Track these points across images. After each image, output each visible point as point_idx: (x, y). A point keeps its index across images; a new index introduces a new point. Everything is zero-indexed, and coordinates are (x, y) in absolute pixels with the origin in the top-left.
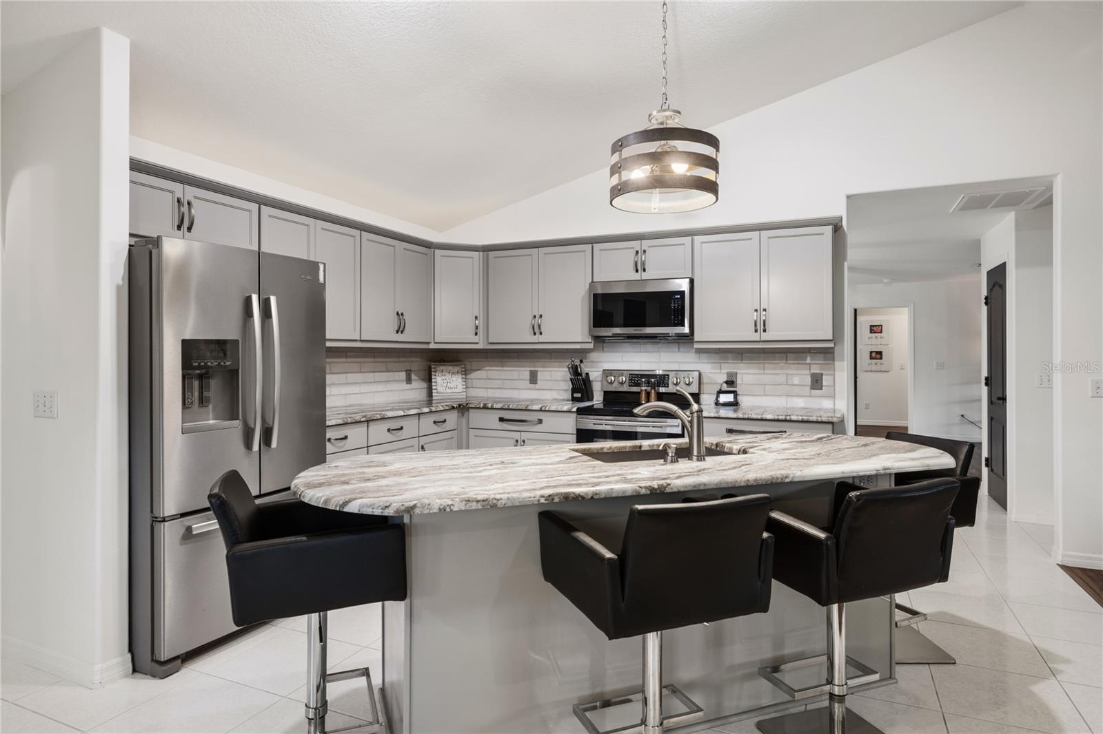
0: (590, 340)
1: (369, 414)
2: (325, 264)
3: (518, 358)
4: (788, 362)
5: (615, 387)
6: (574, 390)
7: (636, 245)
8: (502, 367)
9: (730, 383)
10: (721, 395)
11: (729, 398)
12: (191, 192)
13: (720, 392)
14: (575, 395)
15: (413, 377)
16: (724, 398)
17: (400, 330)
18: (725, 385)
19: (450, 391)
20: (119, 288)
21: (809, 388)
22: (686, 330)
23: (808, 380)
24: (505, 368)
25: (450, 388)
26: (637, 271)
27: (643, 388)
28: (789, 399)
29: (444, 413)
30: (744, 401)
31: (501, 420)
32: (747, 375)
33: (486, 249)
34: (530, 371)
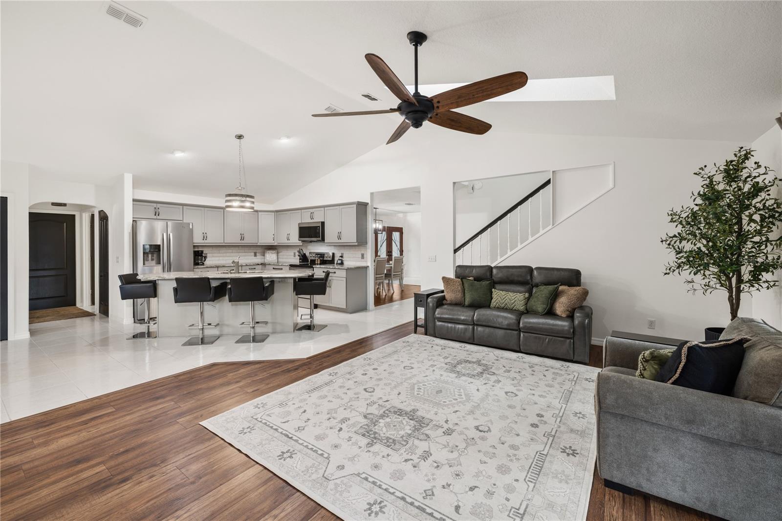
0: (301, 242)
1: (218, 265)
2: (192, 224)
3: (291, 248)
4: (352, 249)
5: (312, 258)
6: (300, 259)
7: (312, 210)
8: (287, 251)
9: (342, 257)
11: (340, 262)
12: (159, 205)
13: (338, 260)
14: (300, 261)
15: (257, 254)
17: (242, 239)
18: (340, 258)
20: (129, 233)
21: (361, 258)
22: (320, 239)
23: (360, 256)
25: (271, 258)
26: (311, 219)
27: (317, 258)
28: (356, 262)
30: (345, 263)
32: (346, 254)
33: (277, 211)
34: (294, 252)
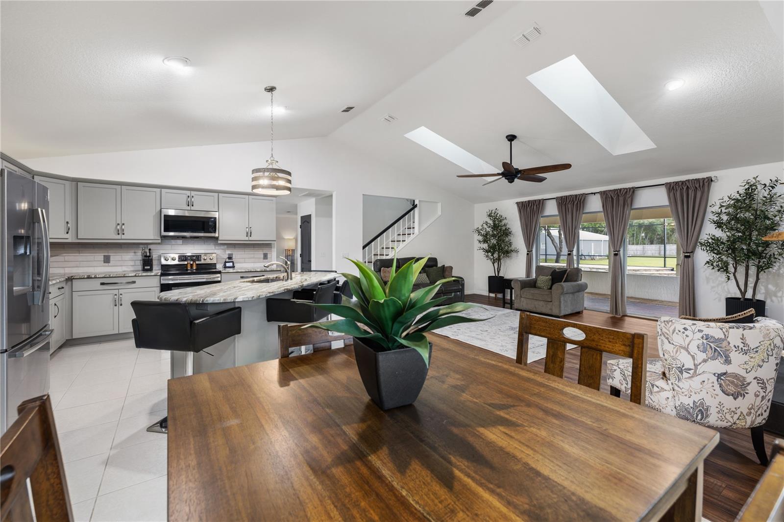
0: (159, 238)
3: (94, 248)
4: (255, 249)
5: (170, 263)
6: (143, 265)
7: (188, 193)
8: (79, 253)
9: (230, 258)
10: (227, 264)
11: (231, 264)
13: (226, 262)
14: (146, 268)
18: (227, 259)
21: (262, 259)
22: (217, 235)
23: (262, 256)
24: (81, 254)
26: (189, 205)
27: (189, 262)
28: (255, 263)
29: (62, 283)
30: (237, 265)
31: (102, 284)
32: (237, 255)
34: (104, 255)
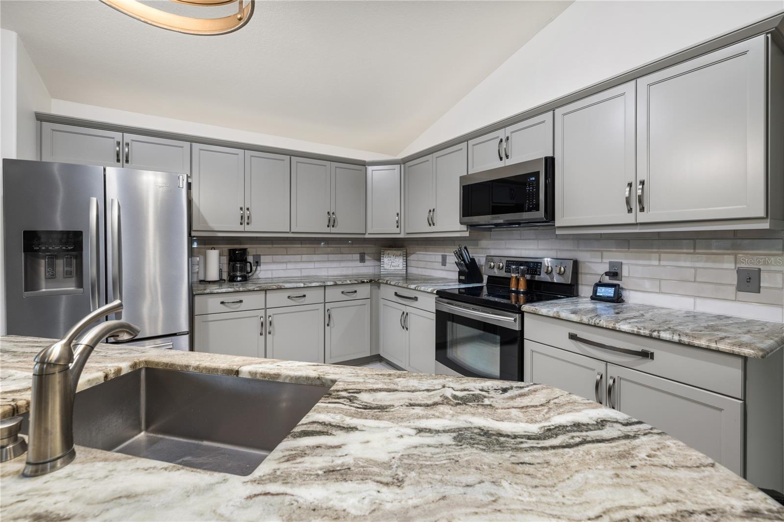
0: (466, 229)
3: (435, 244)
4: (697, 251)
5: (496, 273)
6: (460, 273)
7: (501, 134)
9: (613, 275)
10: (600, 288)
11: (610, 292)
12: (128, 137)
13: (600, 284)
14: (461, 278)
15: (367, 257)
16: (602, 292)
18: (605, 277)
19: (393, 268)
21: (734, 289)
22: (541, 214)
25: (393, 266)
26: (501, 159)
27: (515, 275)
28: (698, 301)
29: (355, 286)
30: (632, 298)
31: (396, 294)
33: (405, 161)
34: (442, 255)
